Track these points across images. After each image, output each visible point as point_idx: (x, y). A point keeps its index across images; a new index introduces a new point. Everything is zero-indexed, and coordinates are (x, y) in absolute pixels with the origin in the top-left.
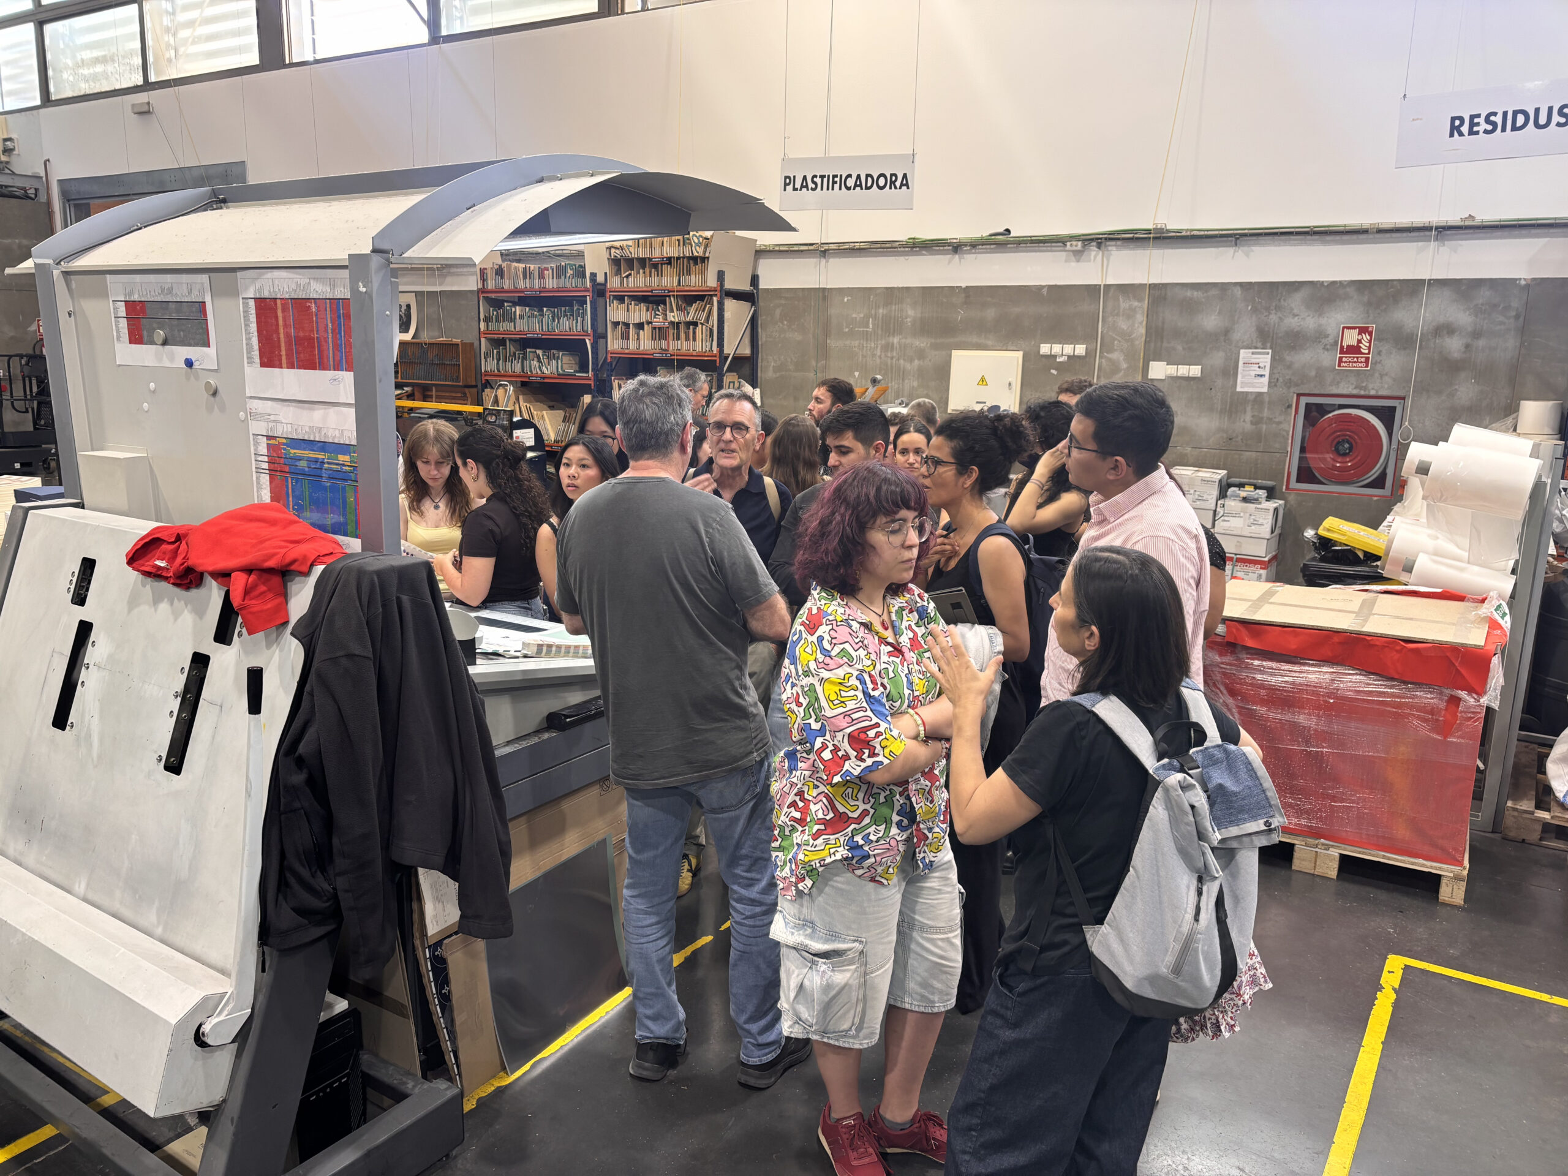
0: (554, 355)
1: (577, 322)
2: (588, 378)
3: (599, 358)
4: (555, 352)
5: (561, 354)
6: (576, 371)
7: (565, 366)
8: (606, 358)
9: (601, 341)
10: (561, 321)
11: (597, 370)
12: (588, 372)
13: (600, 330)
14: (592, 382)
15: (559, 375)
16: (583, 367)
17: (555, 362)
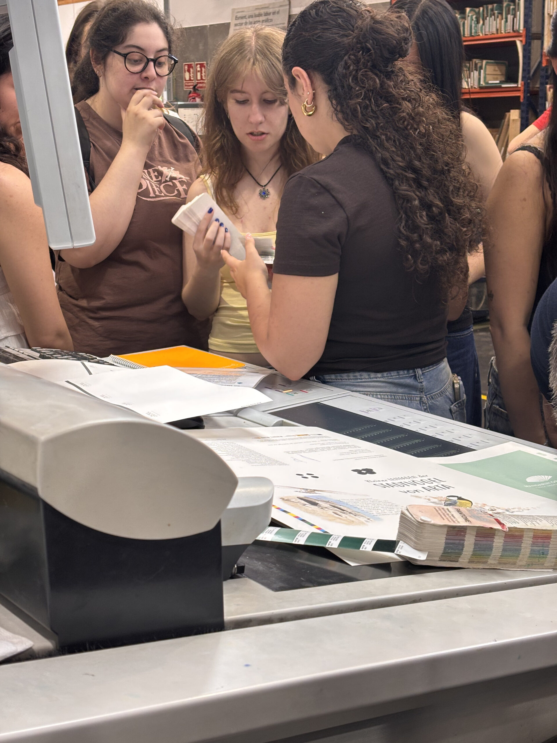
0: (476, 64)
1: (506, 21)
2: (517, 89)
3: (532, 64)
4: (477, 61)
5: (484, 62)
6: (502, 82)
7: (488, 77)
8: (540, 63)
9: (536, 43)
10: (487, 22)
11: (529, 78)
12: (516, 82)
13: (535, 29)
14: (520, 94)
15: (481, 88)
16: (511, 77)
17: (476, 73)
